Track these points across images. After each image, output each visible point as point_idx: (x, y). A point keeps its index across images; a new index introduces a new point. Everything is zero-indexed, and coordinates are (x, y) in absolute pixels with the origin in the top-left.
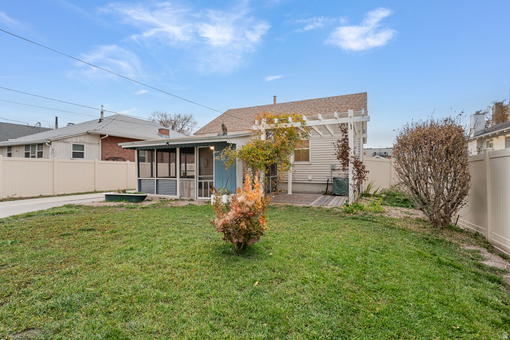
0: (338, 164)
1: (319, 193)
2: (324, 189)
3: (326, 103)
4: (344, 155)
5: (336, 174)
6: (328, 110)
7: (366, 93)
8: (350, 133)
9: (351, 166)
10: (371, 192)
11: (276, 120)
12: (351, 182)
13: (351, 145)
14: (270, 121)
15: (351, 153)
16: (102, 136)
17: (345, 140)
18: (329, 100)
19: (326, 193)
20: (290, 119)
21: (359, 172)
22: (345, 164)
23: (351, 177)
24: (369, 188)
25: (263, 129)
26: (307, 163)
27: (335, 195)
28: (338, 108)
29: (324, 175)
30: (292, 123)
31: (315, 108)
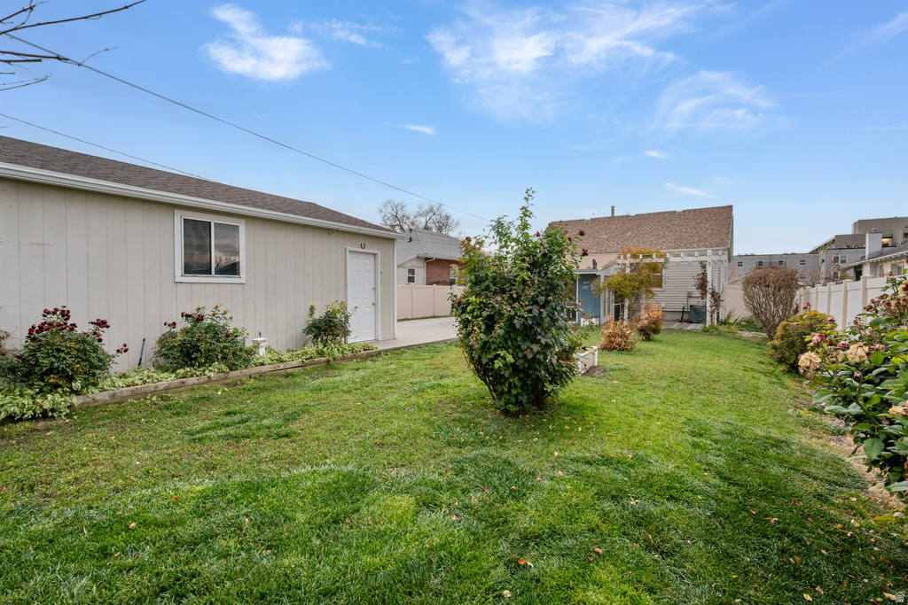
0: (697, 293)
1: (673, 321)
2: (679, 317)
3: (681, 219)
4: (702, 285)
5: (693, 302)
6: (683, 230)
7: (731, 207)
8: (709, 270)
9: (709, 296)
10: (731, 321)
11: (641, 256)
12: (708, 309)
13: (709, 278)
14: (635, 256)
15: (709, 285)
16: (427, 259)
17: (704, 274)
18: (684, 215)
19: (681, 321)
20: (654, 255)
21: (716, 300)
22: (704, 295)
23: (708, 304)
24: (729, 317)
25: (628, 264)
26: (660, 289)
27: (691, 322)
28: (695, 229)
29: (680, 303)
30: (655, 259)
31: (667, 227)
